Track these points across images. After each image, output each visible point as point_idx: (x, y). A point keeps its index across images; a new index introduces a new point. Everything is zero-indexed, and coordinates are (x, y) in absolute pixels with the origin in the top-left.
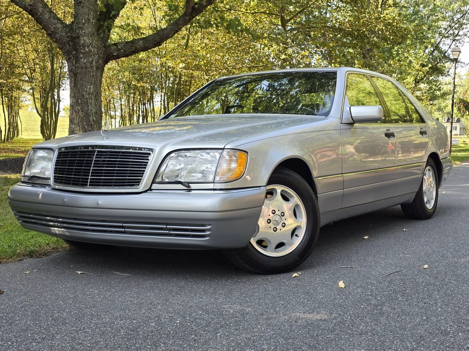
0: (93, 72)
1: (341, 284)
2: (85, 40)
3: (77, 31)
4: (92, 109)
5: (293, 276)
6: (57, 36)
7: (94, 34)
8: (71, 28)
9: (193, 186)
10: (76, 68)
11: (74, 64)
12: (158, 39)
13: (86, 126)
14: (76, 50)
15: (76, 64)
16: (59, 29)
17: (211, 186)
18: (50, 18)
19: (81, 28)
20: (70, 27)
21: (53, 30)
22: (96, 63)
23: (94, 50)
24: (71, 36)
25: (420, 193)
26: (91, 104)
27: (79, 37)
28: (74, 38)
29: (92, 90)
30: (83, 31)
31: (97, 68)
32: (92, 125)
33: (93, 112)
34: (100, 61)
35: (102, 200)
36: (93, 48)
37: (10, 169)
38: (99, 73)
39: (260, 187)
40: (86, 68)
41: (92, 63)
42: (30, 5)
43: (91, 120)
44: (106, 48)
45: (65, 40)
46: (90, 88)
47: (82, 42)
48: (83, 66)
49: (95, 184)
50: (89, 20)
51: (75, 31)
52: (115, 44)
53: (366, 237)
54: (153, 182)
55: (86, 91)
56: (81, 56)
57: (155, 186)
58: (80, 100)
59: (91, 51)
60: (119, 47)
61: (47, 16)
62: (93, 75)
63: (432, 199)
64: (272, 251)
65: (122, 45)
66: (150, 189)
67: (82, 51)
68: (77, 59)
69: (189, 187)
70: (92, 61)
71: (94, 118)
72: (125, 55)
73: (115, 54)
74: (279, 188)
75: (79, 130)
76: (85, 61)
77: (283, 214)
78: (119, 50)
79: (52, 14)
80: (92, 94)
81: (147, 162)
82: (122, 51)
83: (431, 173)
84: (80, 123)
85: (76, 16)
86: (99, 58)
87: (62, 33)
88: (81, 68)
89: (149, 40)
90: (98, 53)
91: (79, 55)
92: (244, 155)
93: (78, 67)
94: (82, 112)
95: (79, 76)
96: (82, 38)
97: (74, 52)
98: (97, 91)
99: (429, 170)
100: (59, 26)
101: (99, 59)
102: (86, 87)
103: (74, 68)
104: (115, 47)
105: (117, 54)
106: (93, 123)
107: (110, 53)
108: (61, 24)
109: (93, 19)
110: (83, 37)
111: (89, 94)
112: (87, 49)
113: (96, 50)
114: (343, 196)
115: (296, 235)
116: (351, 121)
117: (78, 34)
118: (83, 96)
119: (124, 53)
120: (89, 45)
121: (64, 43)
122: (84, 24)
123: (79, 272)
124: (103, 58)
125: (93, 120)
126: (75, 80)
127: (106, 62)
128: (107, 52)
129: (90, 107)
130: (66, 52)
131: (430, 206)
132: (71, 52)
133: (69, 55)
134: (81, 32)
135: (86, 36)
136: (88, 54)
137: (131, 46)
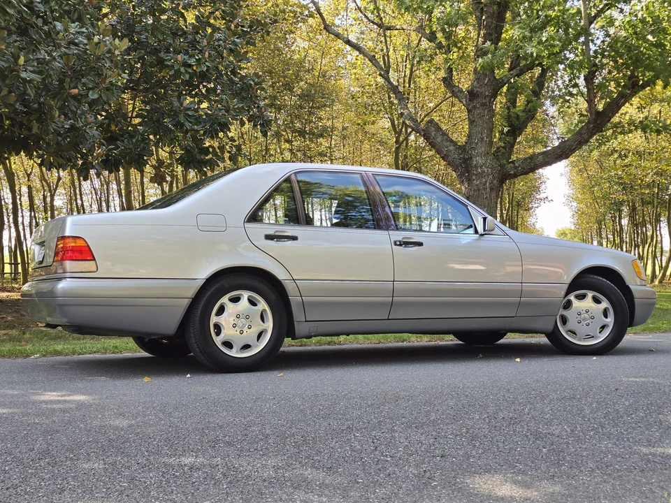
0: (486, 193)
2: (478, 160)
3: (470, 152)
6: (450, 158)
7: (488, 153)
8: (464, 149)
11: (467, 186)
12: (559, 152)
14: (468, 172)
16: (451, 151)
18: (442, 141)
19: (474, 149)
20: (462, 149)
21: (445, 152)
22: (490, 183)
23: (488, 171)
24: (463, 158)
27: (471, 158)
28: (467, 160)
30: (476, 151)
31: (491, 189)
34: (495, 182)
36: (487, 168)
38: (494, 195)
40: (480, 190)
41: (485, 184)
42: (423, 130)
45: (458, 162)
47: (475, 163)
48: (476, 188)
50: (482, 138)
51: (468, 152)
52: (513, 162)
56: (474, 177)
59: (484, 172)
60: (517, 165)
61: (439, 140)
62: (487, 197)
65: (520, 163)
67: (475, 172)
68: (470, 181)
70: (486, 182)
72: (523, 173)
73: (512, 172)
76: (478, 183)
78: (516, 168)
79: (445, 137)
82: (520, 168)
85: (469, 136)
87: (455, 155)
88: (474, 190)
89: (551, 155)
90: (492, 173)
91: (472, 177)
96: (474, 159)
97: (467, 174)
100: (452, 148)
101: (494, 179)
104: (512, 165)
105: (515, 173)
107: (507, 172)
108: (454, 146)
109: (487, 138)
110: (476, 157)
112: (479, 170)
113: (490, 170)
117: (470, 155)
119: (522, 171)
120: (482, 166)
121: (457, 166)
122: (477, 144)
124: (499, 179)
127: (504, 182)
130: (459, 175)
132: (464, 174)
133: (461, 178)
134: (473, 152)
135: (478, 156)
136: (481, 175)
137: (529, 163)
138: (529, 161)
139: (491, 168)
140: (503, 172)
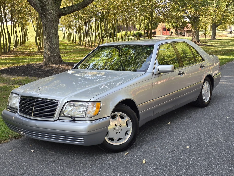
1: (144, 162)
2: (49, 7)
3: (45, 3)
4: (54, 41)
5: (125, 154)
6: (35, 6)
7: (53, 4)
8: (42, 2)
9: (76, 119)
10: (45, 21)
11: (44, 19)
12: (84, 4)
13: (51, 50)
14: (45, 12)
15: (45, 19)
16: (36, 2)
17: (84, 119)
21: (33, 3)
22: (55, 18)
23: (53, 12)
24: (42, 6)
25: (201, 96)
26: (53, 39)
27: (45, 6)
28: (44, 7)
29: (53, 32)
30: (48, 3)
31: (56, 21)
32: (54, 49)
33: (55, 43)
34: (57, 17)
35: (38, 124)
36: (53, 11)
37: (16, 74)
38: (56, 23)
39: (107, 117)
40: (50, 21)
41: (53, 18)
43: (54, 46)
44: (59, 11)
45: (39, 8)
46: (52, 31)
47: (48, 8)
48: (49, 20)
49: (35, 115)
51: (44, 3)
52: (64, 8)
53: (169, 123)
54: (59, 116)
55: (51, 33)
56: (47, 15)
57: (60, 118)
58: (48, 37)
59: (52, 13)
60: (66, 10)
62: (54, 24)
63: (208, 96)
64: (116, 142)
65: (67, 8)
66: (58, 119)
67: (48, 13)
68: (46, 17)
69: (74, 119)
70: (53, 17)
71: (55, 46)
72: (68, 13)
73: (64, 13)
74: (119, 114)
75: (49, 52)
76: (49, 18)
77: (120, 125)
78: (65, 11)
80: (54, 34)
81: (57, 107)
82: (67, 11)
83: (208, 84)
84: (49, 49)
86: (56, 15)
87: (38, 4)
88: (48, 21)
89: (80, 5)
90: (55, 13)
91: (46, 15)
92: (99, 103)
93: (46, 21)
94: (49, 43)
95: (47, 25)
96: (47, 7)
97: (44, 14)
98: (56, 32)
99: (206, 83)
102: (50, 31)
103: (44, 21)
104: (64, 10)
105: (65, 13)
106: (55, 48)
107: (61, 13)
111: (52, 34)
112: (50, 12)
113: (54, 12)
114: (154, 109)
115: (128, 134)
116: (159, 72)
117: (45, 4)
118: (49, 35)
119: (68, 12)
120: (51, 10)
121: (39, 9)
123: (33, 151)
124: (58, 16)
125: (55, 47)
126: (45, 27)
127: (60, 17)
128: (60, 12)
129: (53, 40)
130: (40, 14)
131: (206, 101)
132: (43, 13)
133: (41, 15)
134: (46, 3)
135: (49, 5)
136: (50, 14)
137: (71, 9)
138: (71, 8)
139: (55, 11)
140: (60, 13)
